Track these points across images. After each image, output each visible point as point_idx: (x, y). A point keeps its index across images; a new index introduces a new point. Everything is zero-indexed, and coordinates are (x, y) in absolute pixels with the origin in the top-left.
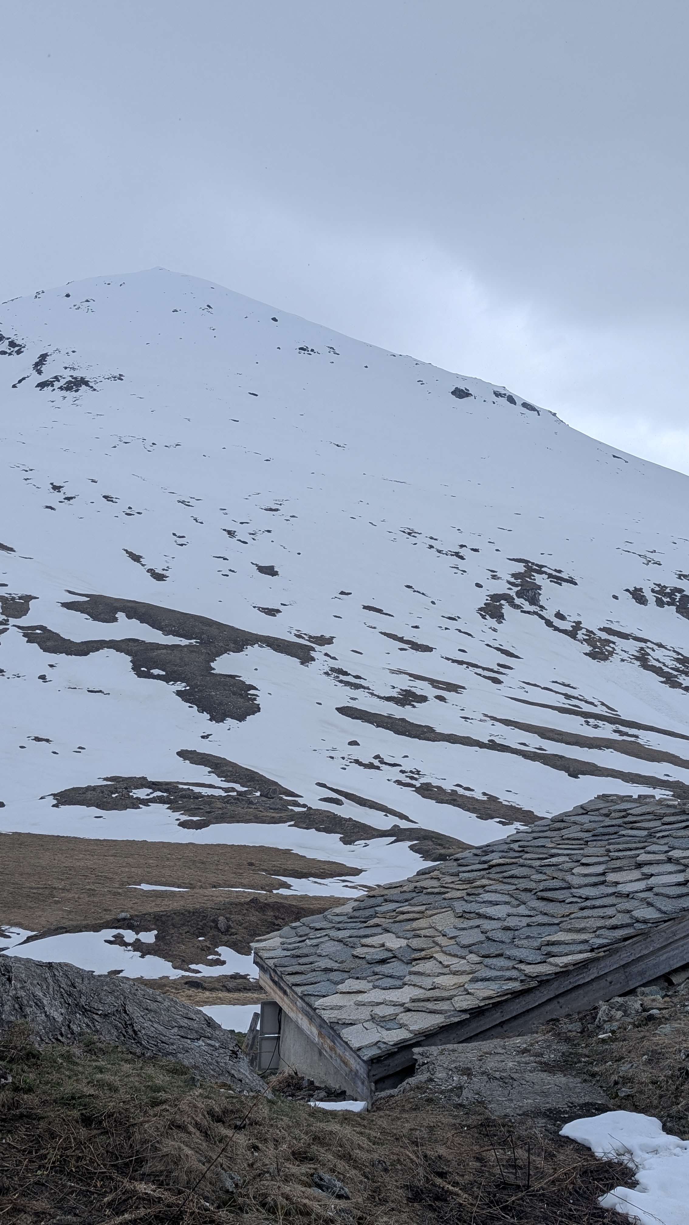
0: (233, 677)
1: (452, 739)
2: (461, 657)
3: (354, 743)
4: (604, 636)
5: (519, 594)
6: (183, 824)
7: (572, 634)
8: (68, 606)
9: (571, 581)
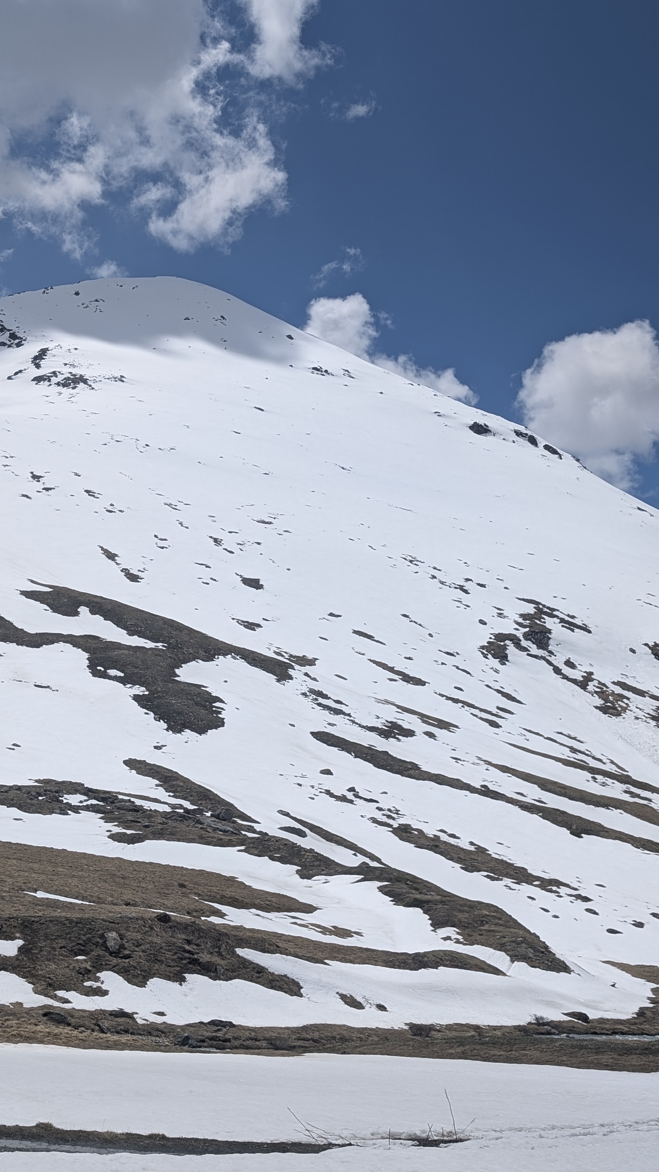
0: (199, 686)
1: (440, 780)
2: (457, 695)
3: (328, 772)
4: (618, 690)
5: (526, 636)
6: (116, 837)
7: (583, 684)
8: (29, 595)
9: (585, 629)
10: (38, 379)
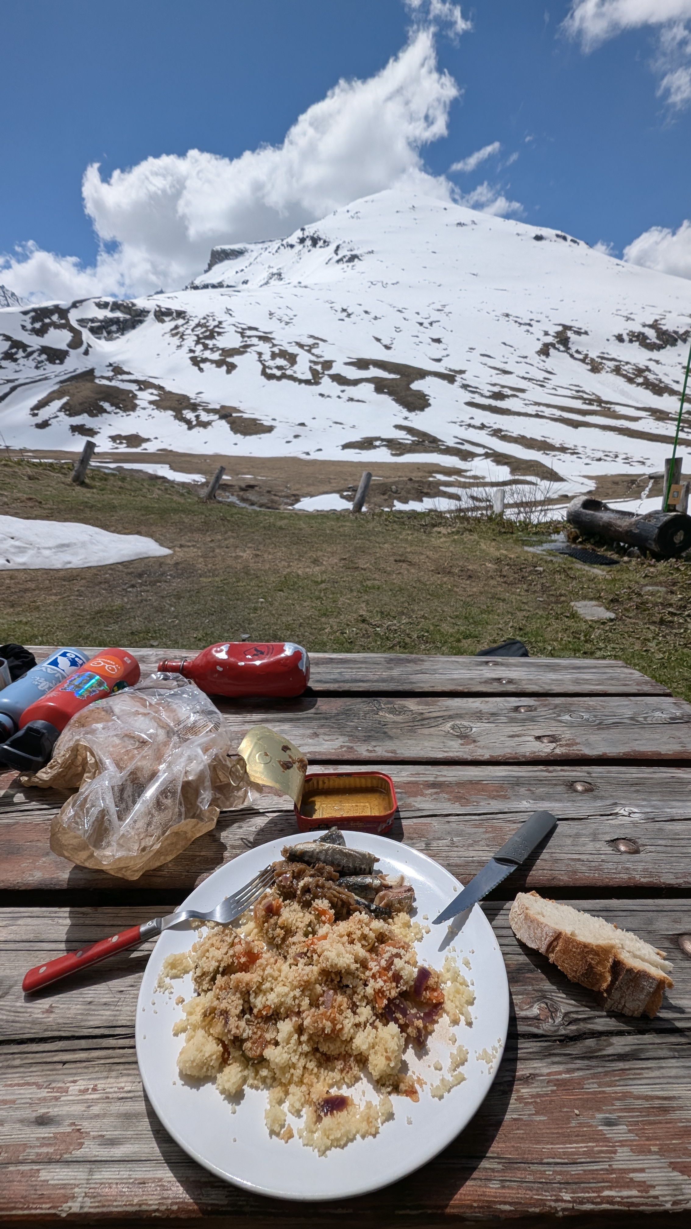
0: (419, 391)
1: (519, 414)
2: (526, 376)
3: (472, 418)
4: (599, 360)
5: (558, 342)
7: (583, 361)
8: (349, 364)
9: (586, 333)
10: (338, 261)
